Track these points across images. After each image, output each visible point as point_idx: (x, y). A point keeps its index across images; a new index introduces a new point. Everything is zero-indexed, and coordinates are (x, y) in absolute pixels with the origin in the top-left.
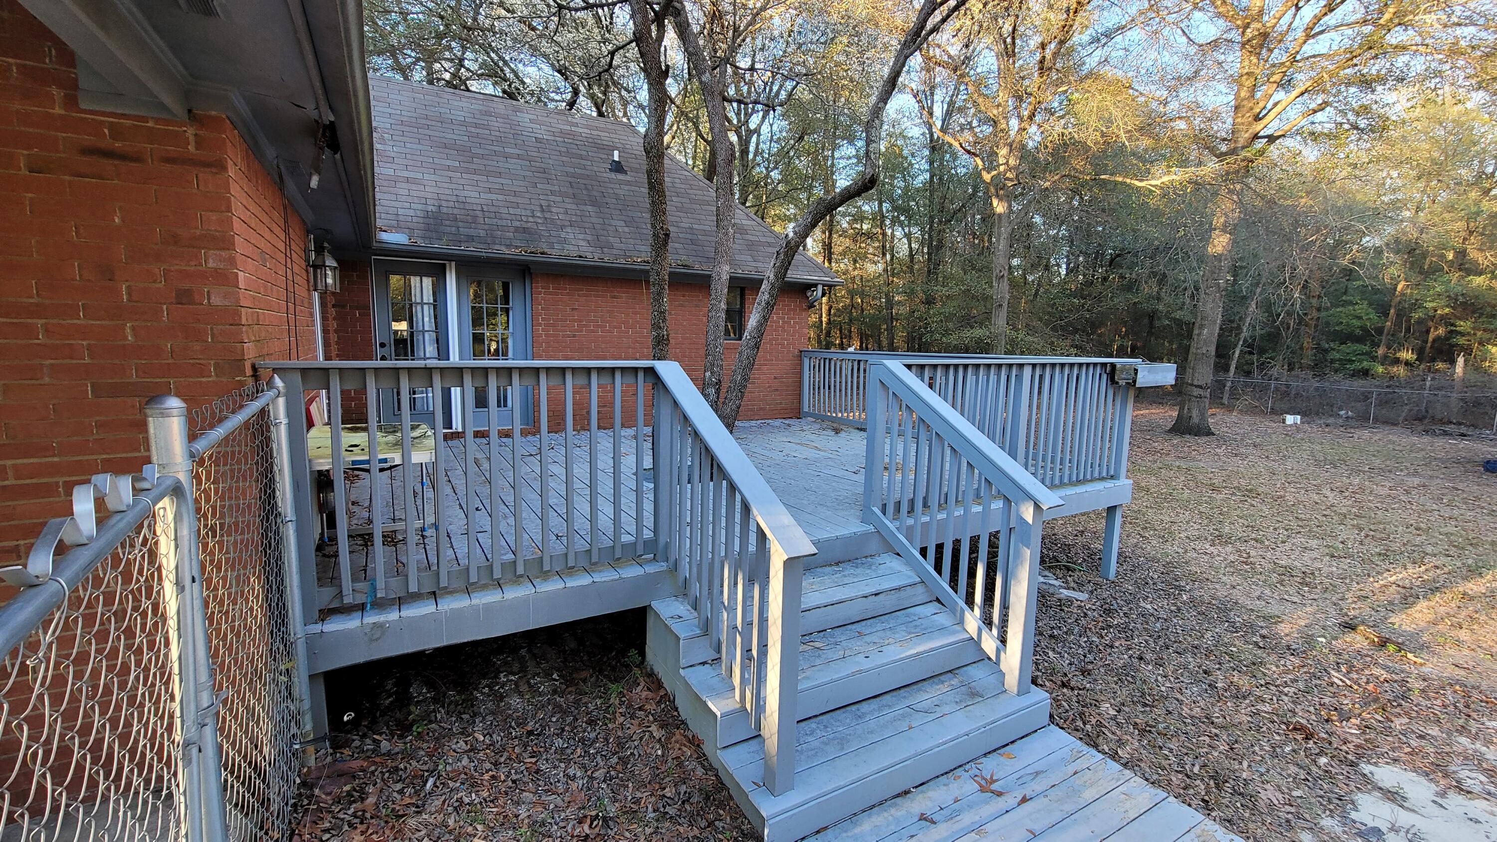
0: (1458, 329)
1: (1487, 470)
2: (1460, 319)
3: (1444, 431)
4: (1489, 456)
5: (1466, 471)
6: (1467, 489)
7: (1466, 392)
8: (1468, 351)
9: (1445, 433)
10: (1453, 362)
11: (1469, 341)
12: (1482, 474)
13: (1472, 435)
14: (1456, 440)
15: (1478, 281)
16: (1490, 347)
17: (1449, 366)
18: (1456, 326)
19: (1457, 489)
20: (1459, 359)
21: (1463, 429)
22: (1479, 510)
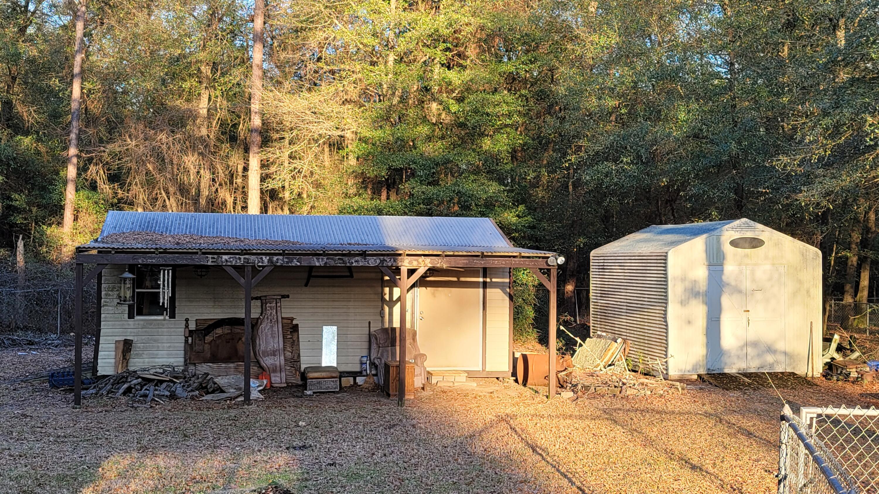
0: (14, 203)
1: (53, 386)
2: (16, 191)
3: (13, 340)
4: (55, 367)
5: (34, 391)
6: (35, 414)
7: (29, 287)
8: (26, 232)
9: (15, 344)
10: (13, 247)
11: (26, 219)
12: (48, 391)
13: (39, 343)
14: (25, 350)
15: (27, 141)
16: (45, 227)
17: (9, 253)
18: (12, 200)
19: (25, 416)
20: (19, 243)
21: (30, 335)
22: (46, 439)
